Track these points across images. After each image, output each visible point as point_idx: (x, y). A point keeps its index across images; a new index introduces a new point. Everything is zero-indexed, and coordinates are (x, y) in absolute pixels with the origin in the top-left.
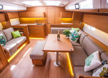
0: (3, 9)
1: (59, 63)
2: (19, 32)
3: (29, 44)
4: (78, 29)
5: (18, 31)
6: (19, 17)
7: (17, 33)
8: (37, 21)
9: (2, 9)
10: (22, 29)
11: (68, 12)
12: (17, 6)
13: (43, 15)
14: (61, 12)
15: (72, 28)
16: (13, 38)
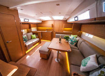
2: (36, 35)
4: (76, 36)
6: (37, 27)
7: (34, 36)
8: (47, 30)
9: (28, 21)
10: (38, 34)
13: (51, 26)
14: (64, 24)
15: (72, 35)
16: (31, 39)
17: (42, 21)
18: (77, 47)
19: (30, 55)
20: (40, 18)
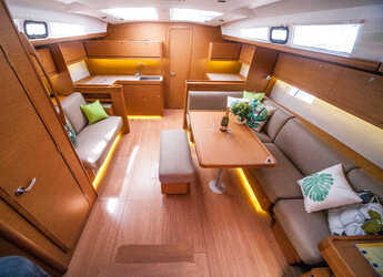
0: (49, 37)
1: (223, 185)
2: (102, 103)
3: (128, 136)
4: (262, 95)
5: (97, 102)
6: (87, 56)
7: (96, 108)
9: (47, 35)
10: (109, 96)
11: (227, 41)
12: (83, 20)
13: (158, 52)
14: (211, 44)
15: (245, 93)
16: (87, 123)
17: (110, 26)
18: (266, 133)
19: (116, 194)
20: (105, 11)
